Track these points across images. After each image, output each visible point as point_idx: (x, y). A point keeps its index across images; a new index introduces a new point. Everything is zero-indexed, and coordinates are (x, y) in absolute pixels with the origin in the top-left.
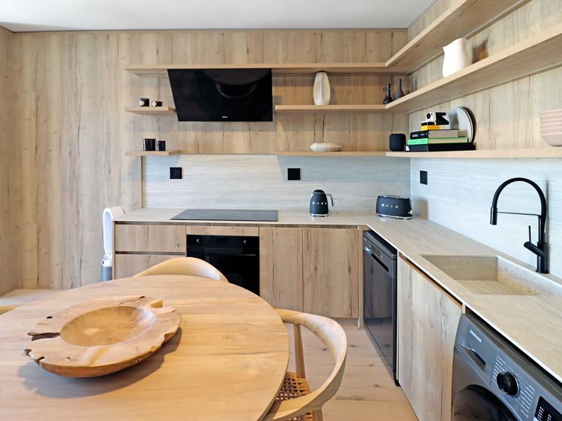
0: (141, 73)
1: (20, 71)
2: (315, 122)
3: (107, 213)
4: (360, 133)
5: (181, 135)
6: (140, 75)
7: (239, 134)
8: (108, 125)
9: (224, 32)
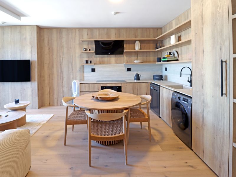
1: (43, 40)
2: (135, 55)
3: (74, 82)
4: (148, 58)
5: (95, 58)
7: (112, 58)
8: (72, 56)
9: (108, 29)
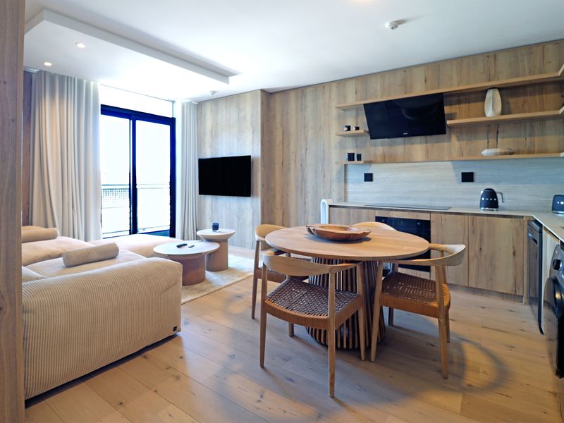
0: (345, 109)
2: (489, 132)
3: (324, 203)
4: (537, 139)
5: (373, 149)
6: (344, 110)
7: (418, 146)
9: (406, 70)
